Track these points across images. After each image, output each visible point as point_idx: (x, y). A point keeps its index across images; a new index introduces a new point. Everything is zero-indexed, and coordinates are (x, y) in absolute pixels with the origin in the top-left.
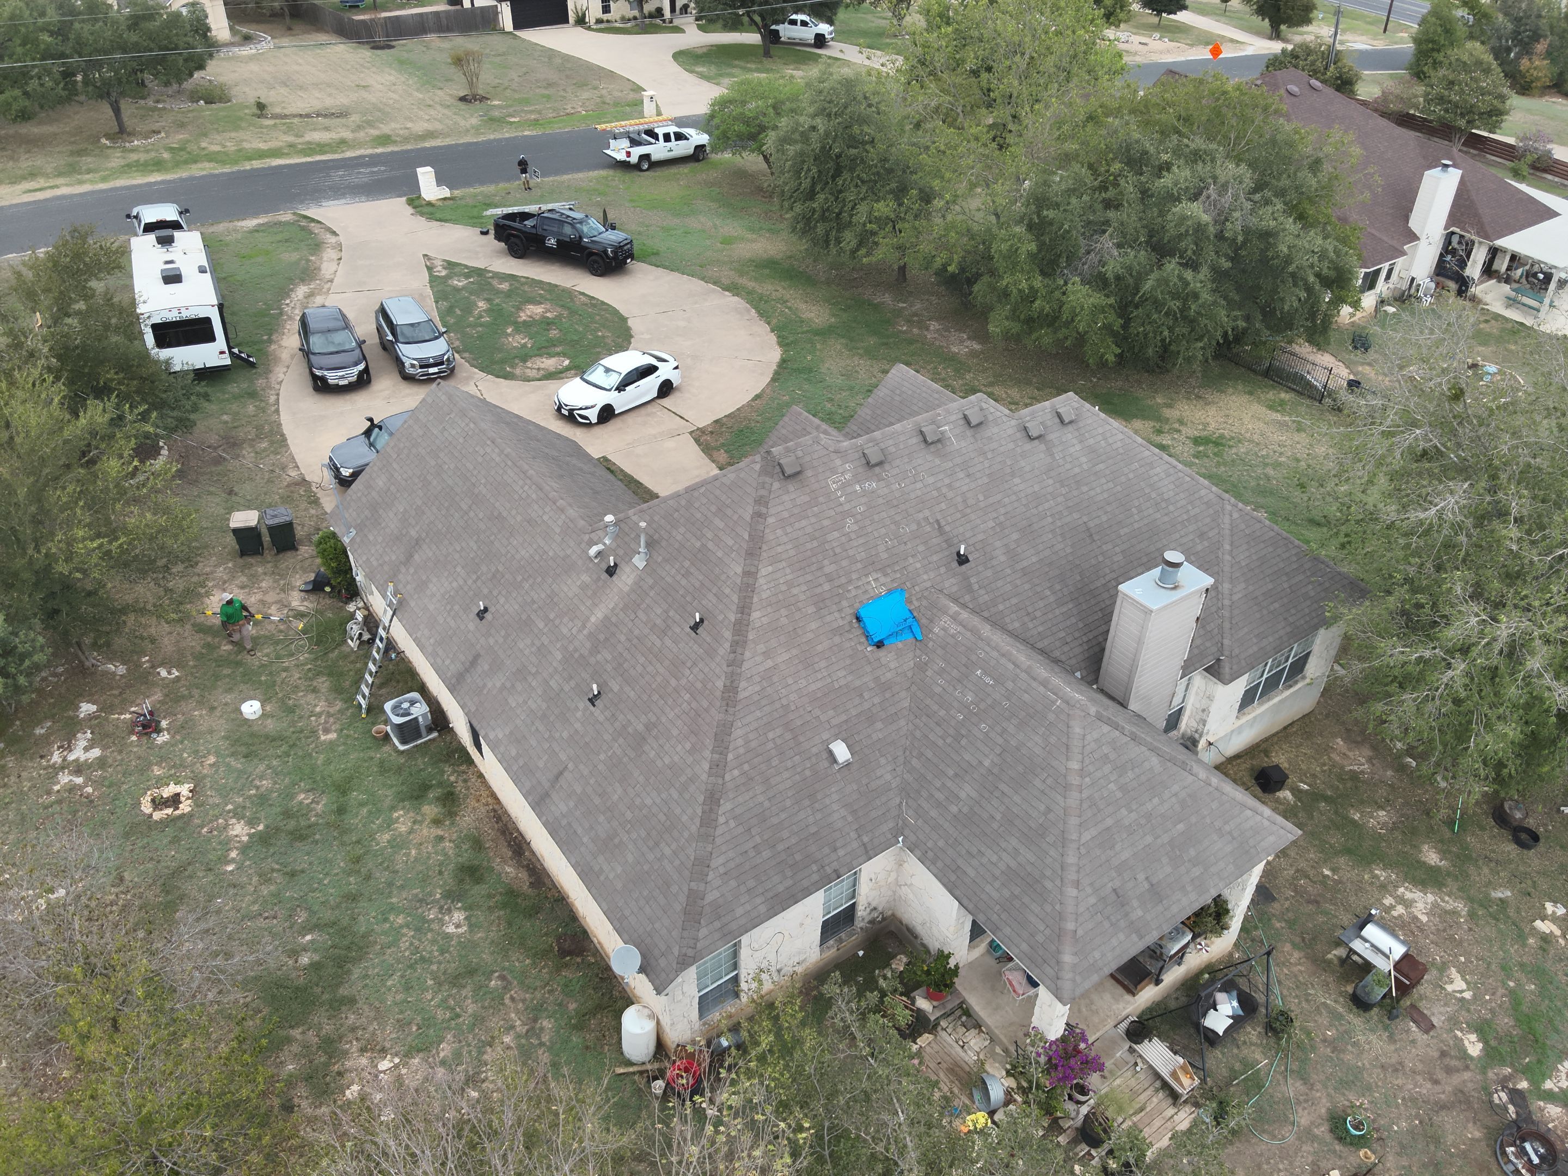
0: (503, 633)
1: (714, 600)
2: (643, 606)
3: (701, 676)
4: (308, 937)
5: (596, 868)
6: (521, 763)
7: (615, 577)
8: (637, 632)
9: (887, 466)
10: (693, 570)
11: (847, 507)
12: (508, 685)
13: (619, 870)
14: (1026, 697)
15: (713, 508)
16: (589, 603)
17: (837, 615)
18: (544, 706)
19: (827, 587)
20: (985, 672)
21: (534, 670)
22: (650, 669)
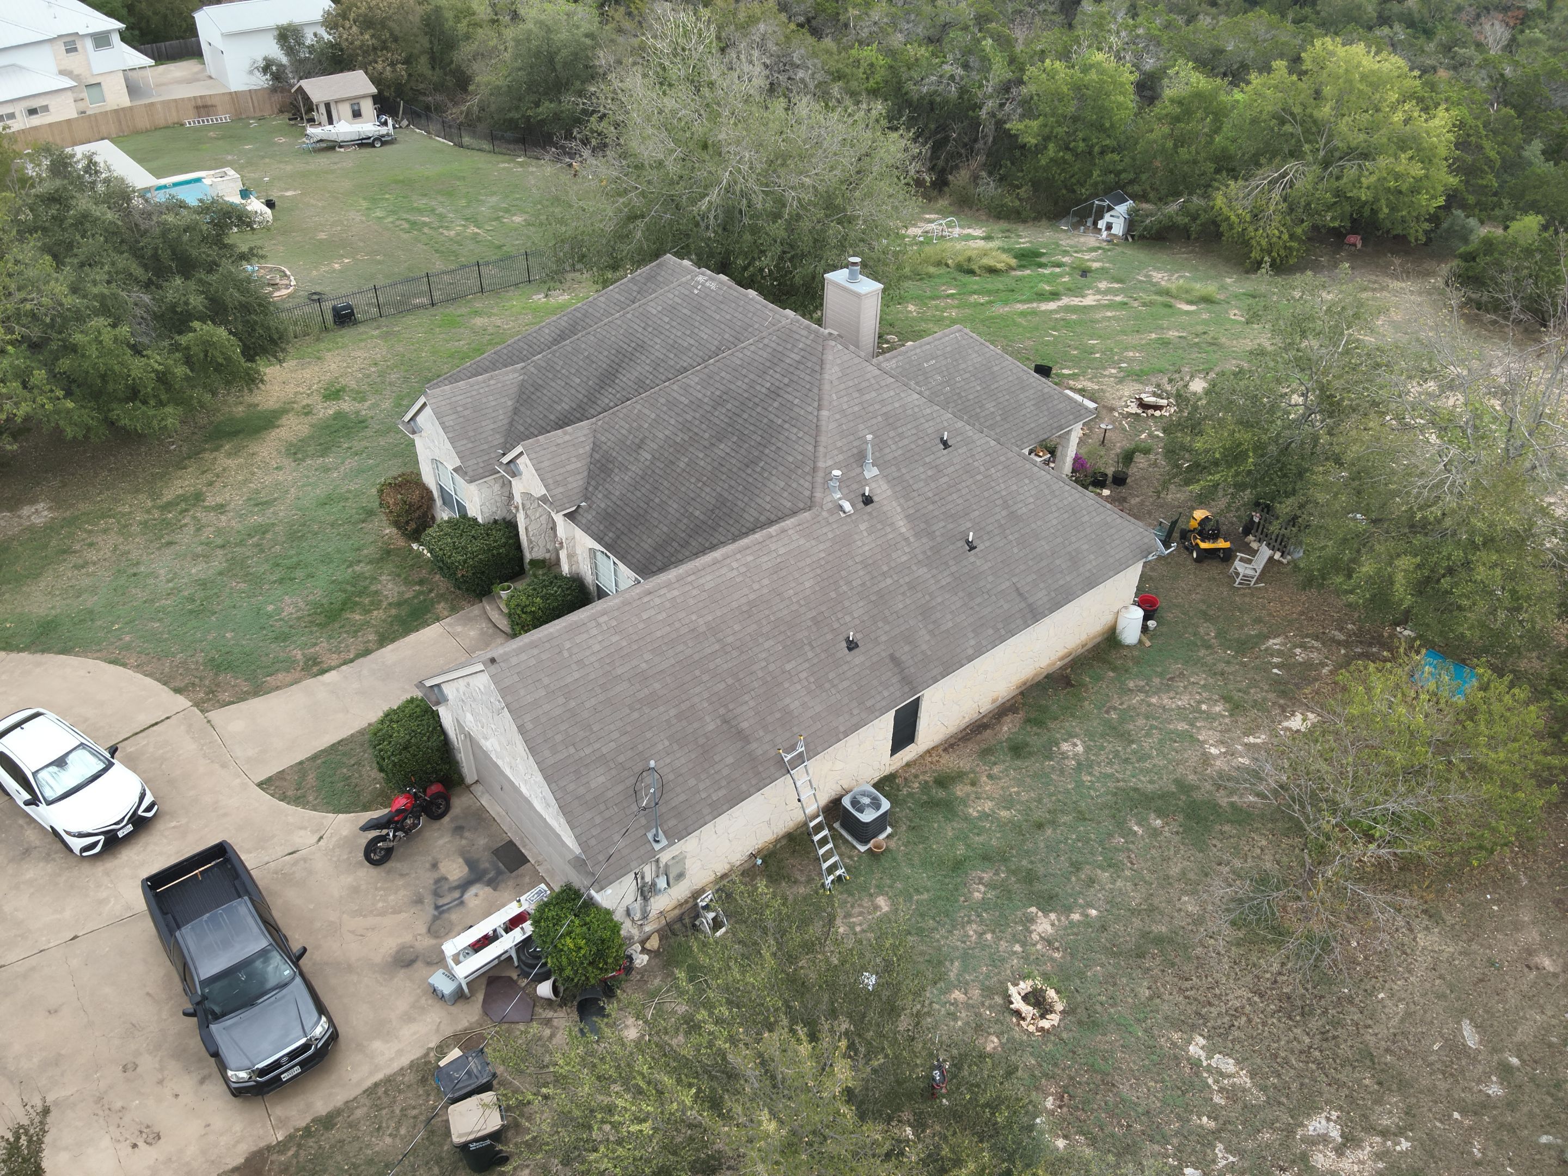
0: (880, 624)
1: (931, 423)
2: (911, 482)
3: (983, 455)
4: (1136, 828)
5: (1087, 574)
6: (1000, 626)
7: (875, 499)
8: (930, 494)
10: (900, 430)
12: (931, 627)
13: (1092, 557)
14: (948, 349)
15: (856, 395)
16: (888, 529)
18: (961, 594)
20: (927, 362)
21: (927, 597)
22: (964, 492)
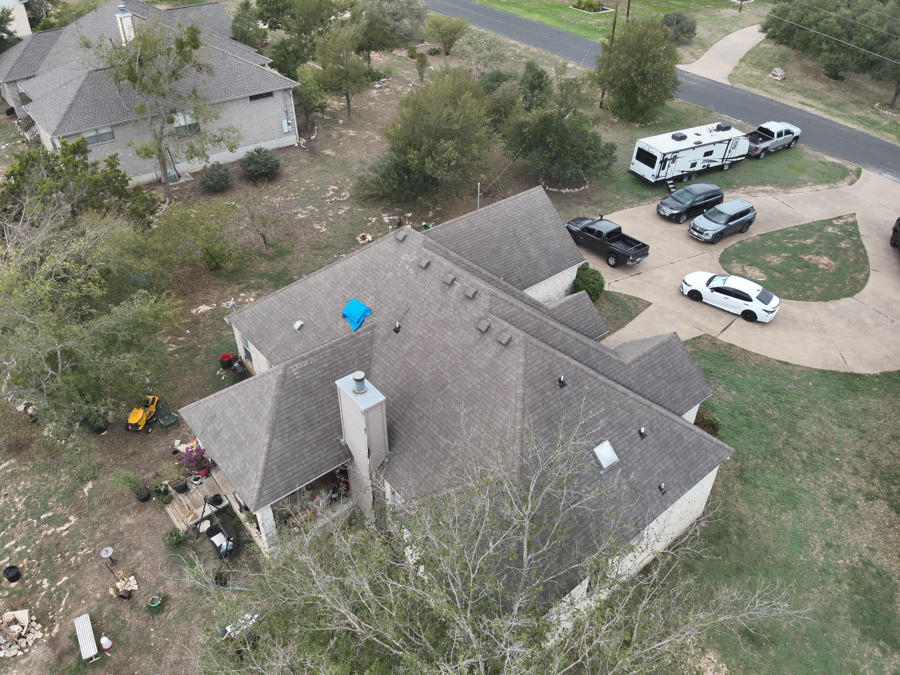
9: (424, 272)
11: (397, 268)
17: (351, 293)
19: (360, 283)
